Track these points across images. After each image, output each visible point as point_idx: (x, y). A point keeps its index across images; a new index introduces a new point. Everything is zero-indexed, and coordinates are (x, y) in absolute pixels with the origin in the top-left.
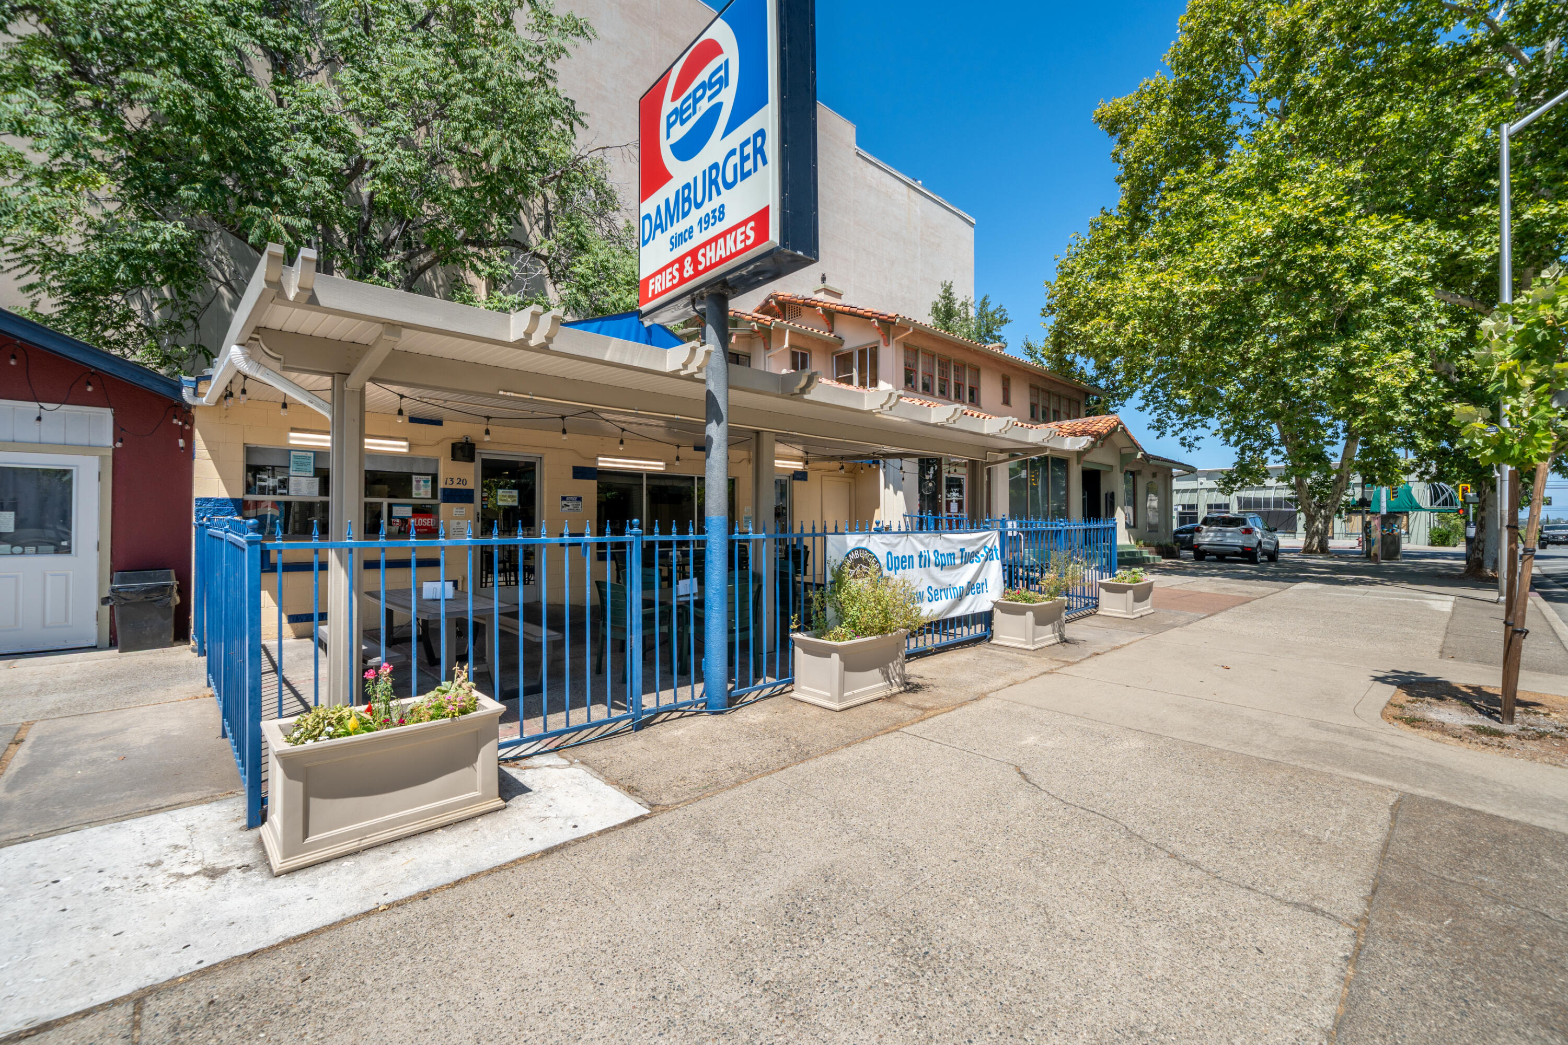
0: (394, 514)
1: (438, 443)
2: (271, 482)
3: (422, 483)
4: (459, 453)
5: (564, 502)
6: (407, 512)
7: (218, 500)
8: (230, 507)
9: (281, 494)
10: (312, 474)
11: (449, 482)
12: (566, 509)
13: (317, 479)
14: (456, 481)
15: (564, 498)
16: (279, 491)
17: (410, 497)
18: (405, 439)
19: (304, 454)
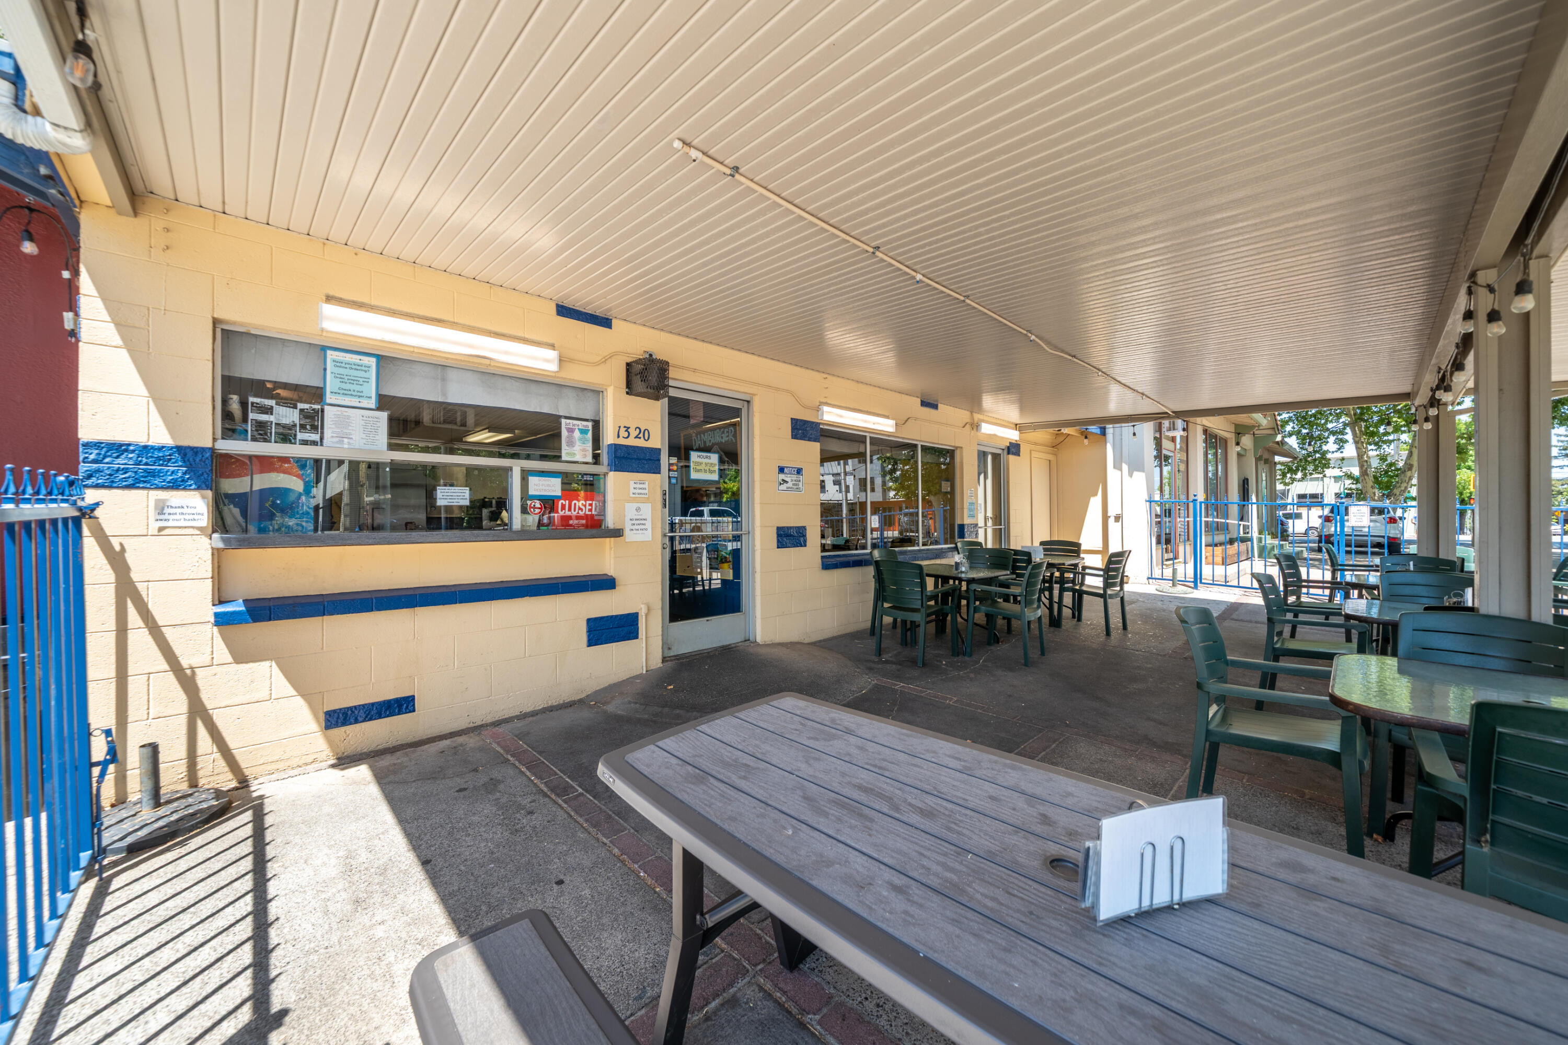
0: (532, 491)
1: (605, 361)
2: (288, 416)
3: (577, 434)
4: (637, 381)
5: (782, 476)
6: (553, 487)
7: (146, 449)
8: (177, 469)
9: (305, 442)
10: (372, 403)
11: (623, 433)
12: (784, 487)
13: (384, 416)
14: (634, 433)
15: (781, 470)
16: (300, 436)
17: (557, 458)
18: (552, 346)
19: (355, 358)
